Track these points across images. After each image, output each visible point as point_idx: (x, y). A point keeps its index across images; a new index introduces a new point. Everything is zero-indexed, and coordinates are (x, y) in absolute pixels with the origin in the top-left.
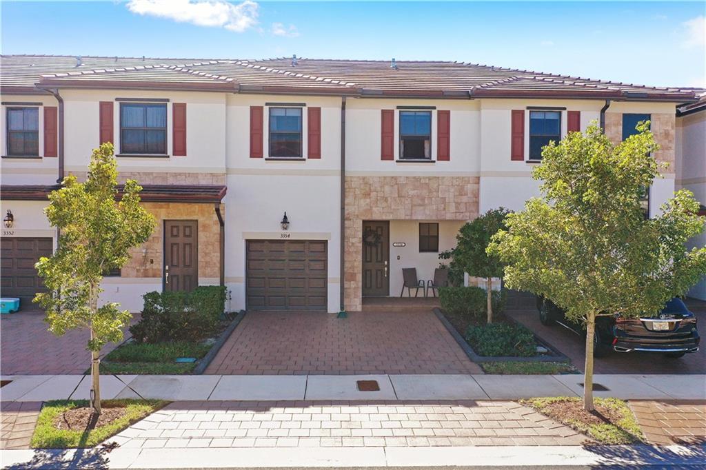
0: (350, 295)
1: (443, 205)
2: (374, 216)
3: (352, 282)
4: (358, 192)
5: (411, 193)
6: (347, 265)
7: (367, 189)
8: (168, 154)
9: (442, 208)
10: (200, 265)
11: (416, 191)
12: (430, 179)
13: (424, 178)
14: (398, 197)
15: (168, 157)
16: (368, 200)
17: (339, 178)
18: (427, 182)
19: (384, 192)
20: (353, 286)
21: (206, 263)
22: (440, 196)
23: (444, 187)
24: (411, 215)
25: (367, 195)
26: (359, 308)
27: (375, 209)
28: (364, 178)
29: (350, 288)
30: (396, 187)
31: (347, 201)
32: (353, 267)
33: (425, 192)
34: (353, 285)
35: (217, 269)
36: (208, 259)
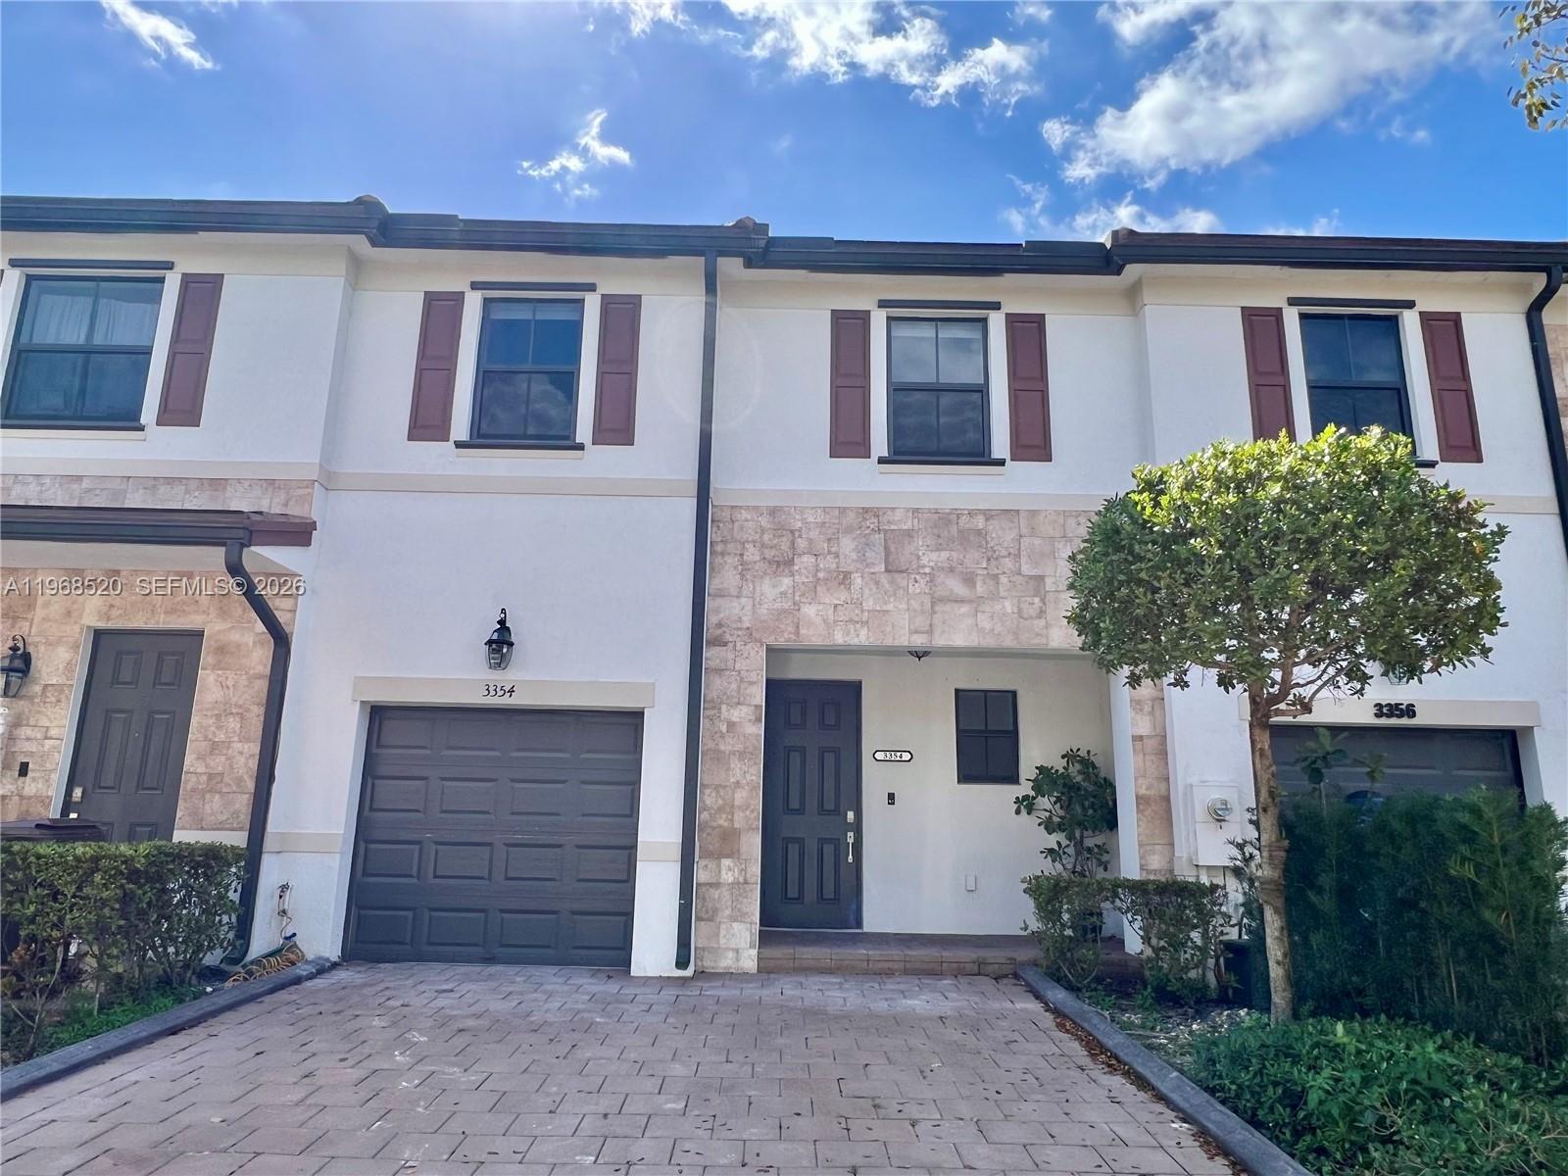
0: (715, 911)
1: (1037, 600)
2: (803, 631)
3: (726, 862)
4: (752, 554)
5: (930, 559)
6: (707, 798)
7: (785, 545)
8: (143, 421)
9: (1033, 611)
10: (188, 782)
11: (945, 555)
12: (988, 515)
13: (971, 513)
14: (887, 571)
15: (142, 429)
16: (787, 582)
17: (690, 506)
18: (981, 526)
19: (837, 556)
20: (728, 877)
21: (211, 777)
22: (1026, 569)
23: (1037, 542)
24: (930, 632)
25: (783, 564)
26: (749, 961)
27: (810, 611)
28: (773, 512)
29: (716, 885)
30: (878, 538)
31: (712, 584)
32: (729, 808)
33: (973, 559)
34: (727, 872)
35: (243, 803)
36: (218, 763)
